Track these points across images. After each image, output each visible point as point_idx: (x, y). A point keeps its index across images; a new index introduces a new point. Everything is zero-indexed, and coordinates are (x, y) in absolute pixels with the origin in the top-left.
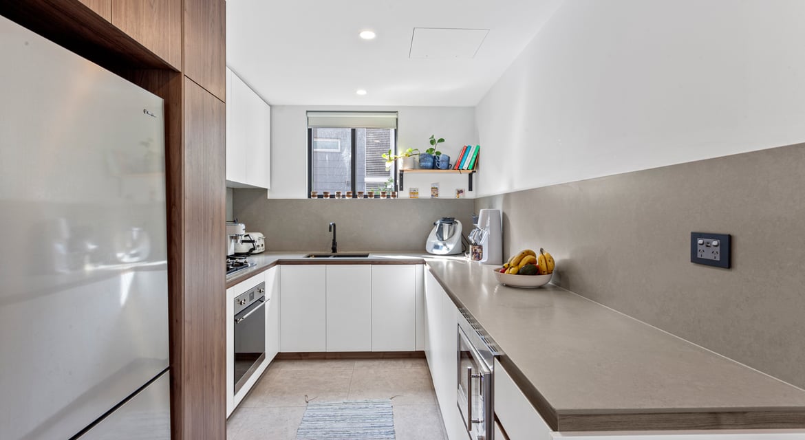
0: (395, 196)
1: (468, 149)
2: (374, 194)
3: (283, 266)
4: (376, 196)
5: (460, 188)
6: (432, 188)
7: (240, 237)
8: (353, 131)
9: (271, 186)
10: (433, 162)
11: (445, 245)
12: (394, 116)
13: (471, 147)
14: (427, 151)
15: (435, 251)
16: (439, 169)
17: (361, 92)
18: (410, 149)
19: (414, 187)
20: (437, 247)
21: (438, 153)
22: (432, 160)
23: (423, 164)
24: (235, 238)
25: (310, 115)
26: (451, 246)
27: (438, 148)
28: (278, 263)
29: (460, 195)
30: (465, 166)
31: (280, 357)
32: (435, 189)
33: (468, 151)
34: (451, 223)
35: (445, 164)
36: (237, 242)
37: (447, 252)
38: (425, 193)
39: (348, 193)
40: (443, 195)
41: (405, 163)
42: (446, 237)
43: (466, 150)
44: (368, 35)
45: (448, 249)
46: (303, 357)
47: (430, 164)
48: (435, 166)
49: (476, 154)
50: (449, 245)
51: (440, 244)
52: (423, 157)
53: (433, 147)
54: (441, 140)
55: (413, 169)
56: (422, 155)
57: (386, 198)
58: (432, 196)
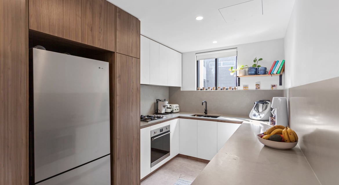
0: (236, 89)
1: (277, 62)
2: (225, 88)
3: (181, 119)
4: (226, 89)
5: (273, 84)
6: (256, 85)
7: (166, 106)
8: (216, 60)
9: (182, 86)
10: (255, 71)
11: (259, 115)
12: (235, 50)
13: (279, 61)
14: (253, 66)
15: (254, 118)
16: (259, 75)
17: (215, 42)
18: (242, 66)
19: (246, 84)
20: (255, 115)
21: (259, 66)
22: (255, 70)
23: (250, 72)
24: (164, 106)
25: (197, 55)
26: (263, 116)
27: (259, 63)
28: (179, 117)
29: (273, 88)
30: (275, 72)
31: (179, 156)
32: (258, 85)
33: (276, 64)
34: (264, 104)
35: (262, 72)
36: (165, 108)
37: (259, 119)
38: (253, 87)
39: (213, 88)
40: (262, 87)
41: (239, 73)
42: (260, 110)
43: (276, 63)
44: (199, 18)
45: (261, 117)
46: (189, 158)
47: (253, 72)
48: (256, 73)
49: (282, 65)
50: (261, 115)
51: (257, 114)
52: (250, 69)
53: (256, 63)
54: (261, 59)
55: (245, 75)
56: (249, 68)
57: (231, 90)
58: (256, 88)
